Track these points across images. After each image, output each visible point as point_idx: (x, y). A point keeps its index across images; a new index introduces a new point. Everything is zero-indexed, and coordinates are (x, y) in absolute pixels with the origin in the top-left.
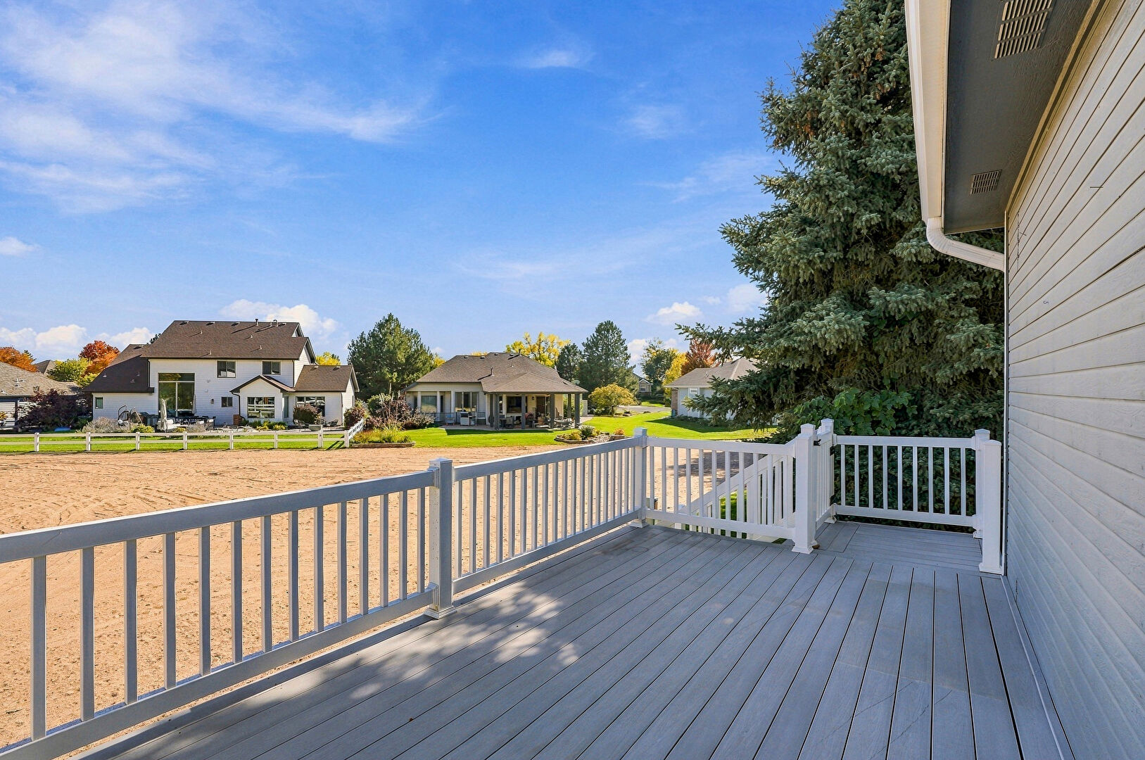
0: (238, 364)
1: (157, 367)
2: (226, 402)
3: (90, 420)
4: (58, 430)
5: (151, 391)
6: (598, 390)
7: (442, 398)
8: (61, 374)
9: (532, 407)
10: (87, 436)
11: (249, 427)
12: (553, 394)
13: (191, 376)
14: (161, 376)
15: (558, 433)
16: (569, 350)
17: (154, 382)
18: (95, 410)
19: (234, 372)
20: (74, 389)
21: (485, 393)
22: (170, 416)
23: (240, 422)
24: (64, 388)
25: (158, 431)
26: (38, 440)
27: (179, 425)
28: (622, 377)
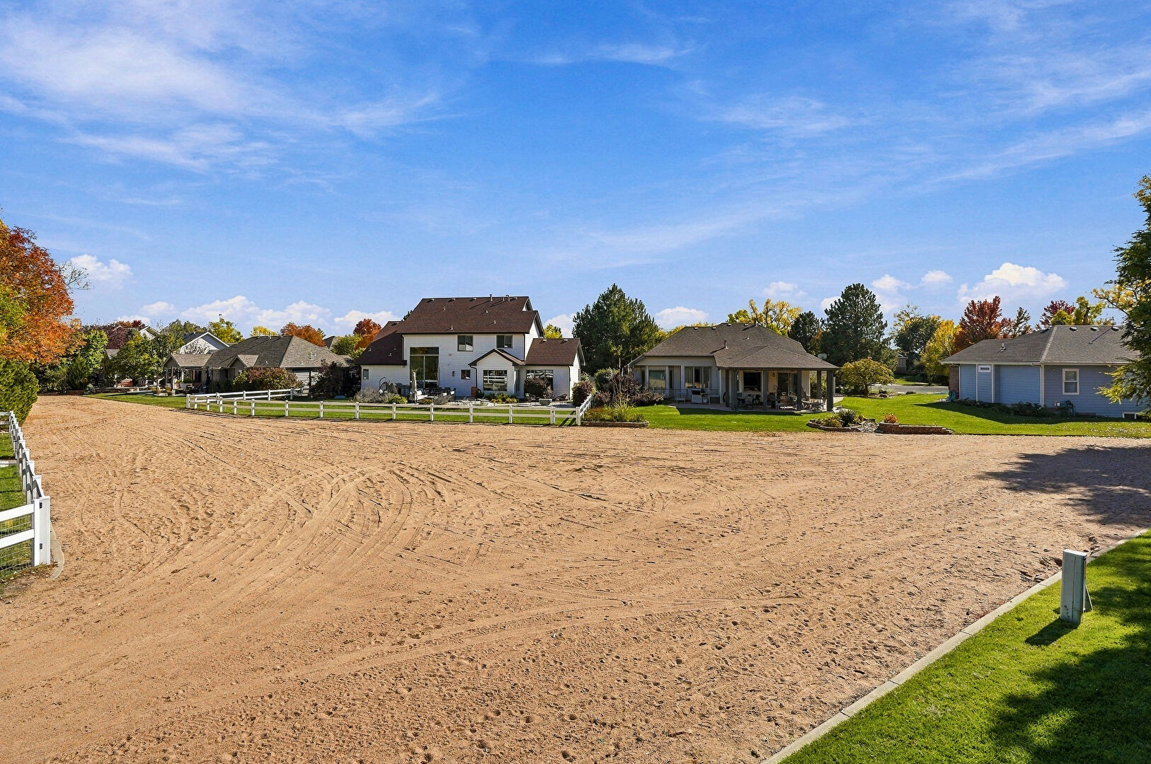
0: (476, 338)
1: (410, 342)
2: (465, 374)
3: (359, 389)
4: (337, 397)
5: (404, 363)
6: (849, 366)
7: (671, 373)
10: (356, 405)
11: (485, 400)
12: (800, 370)
13: (436, 350)
14: (413, 350)
15: (808, 418)
16: (805, 320)
17: (407, 356)
18: (364, 381)
19: (472, 345)
21: (719, 368)
22: (419, 387)
23: (477, 395)
25: (410, 402)
27: (426, 396)
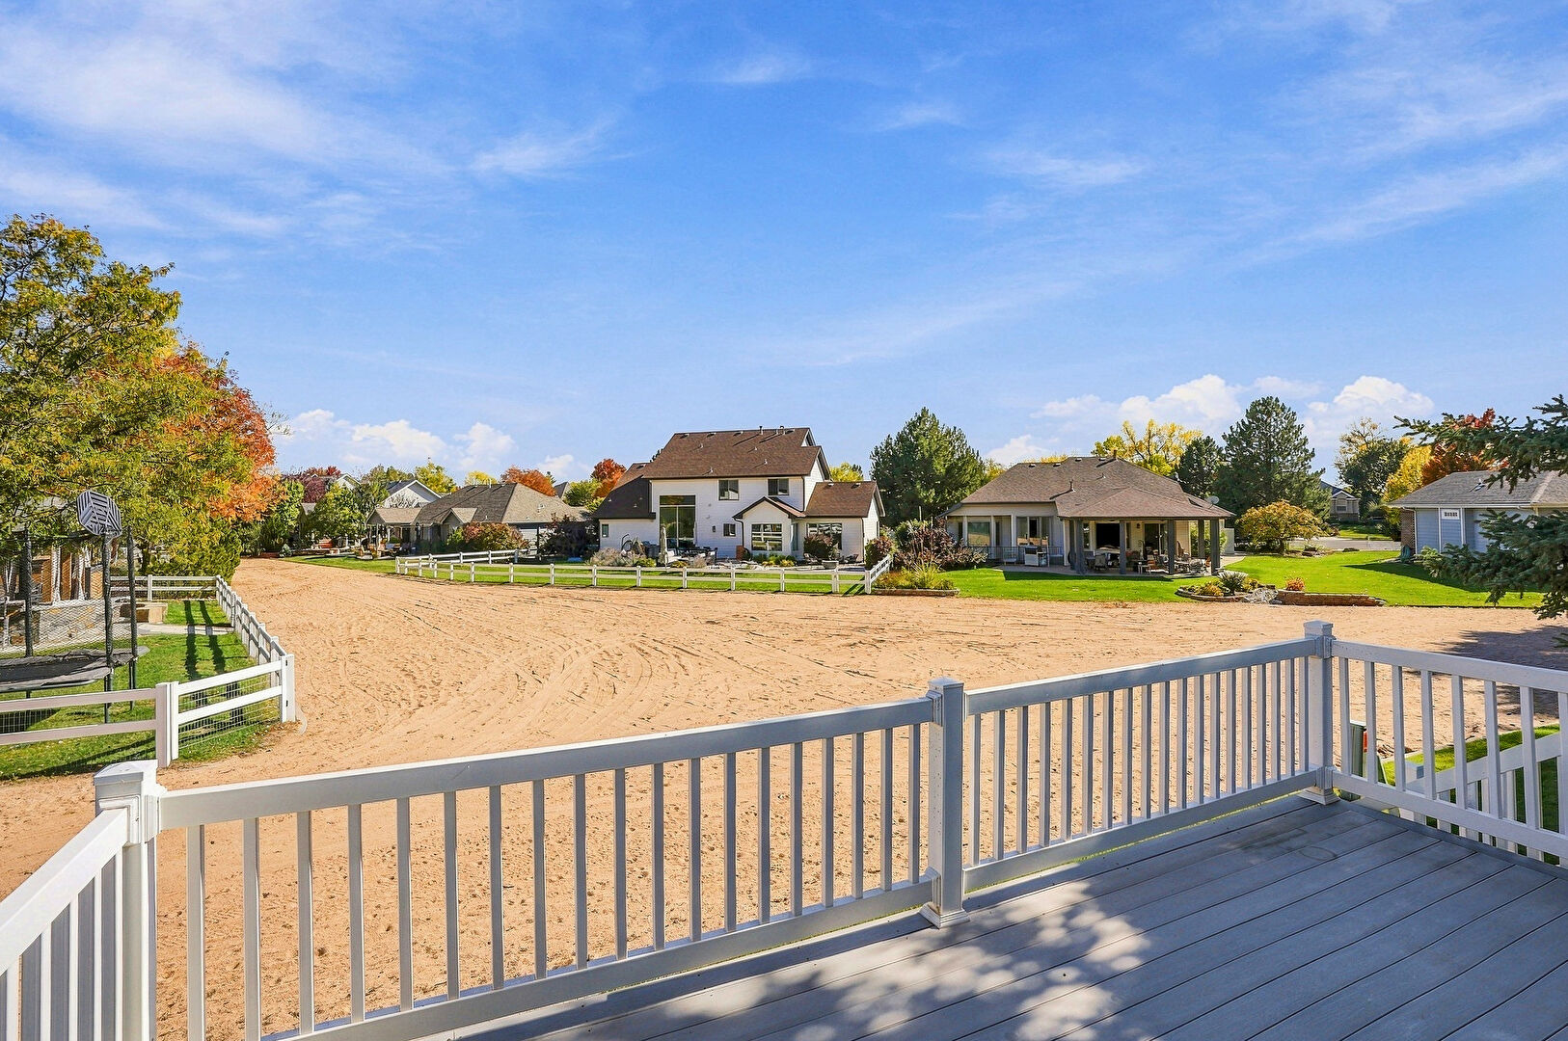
0: (742, 482)
1: (659, 489)
2: (729, 530)
3: (597, 549)
4: (570, 559)
5: (652, 516)
6: (1254, 512)
7: (997, 525)
8: (575, 498)
9: (1137, 540)
10: (593, 569)
11: (752, 562)
12: (1172, 520)
13: (692, 499)
14: (663, 498)
15: (1180, 582)
16: (1200, 448)
17: (656, 507)
18: (603, 539)
19: (737, 492)
20: (584, 514)
21: (1062, 518)
22: (670, 547)
23: (743, 555)
24: (576, 514)
25: (659, 565)
26: (554, 571)
27: (680, 558)
28: (1300, 490)
